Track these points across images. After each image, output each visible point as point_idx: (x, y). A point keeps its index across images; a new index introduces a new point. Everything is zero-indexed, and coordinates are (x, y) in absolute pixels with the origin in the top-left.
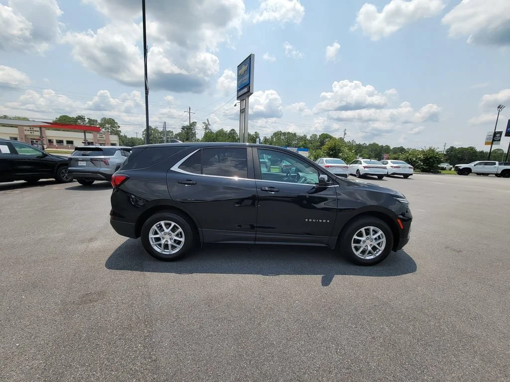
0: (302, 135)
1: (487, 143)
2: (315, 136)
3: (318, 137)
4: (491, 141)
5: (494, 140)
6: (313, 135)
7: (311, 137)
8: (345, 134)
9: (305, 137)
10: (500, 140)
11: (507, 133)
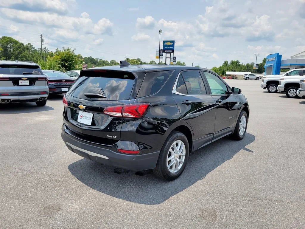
1: (157, 57)
5: (160, 55)
8: (42, 41)
10: (162, 56)
11: (164, 50)
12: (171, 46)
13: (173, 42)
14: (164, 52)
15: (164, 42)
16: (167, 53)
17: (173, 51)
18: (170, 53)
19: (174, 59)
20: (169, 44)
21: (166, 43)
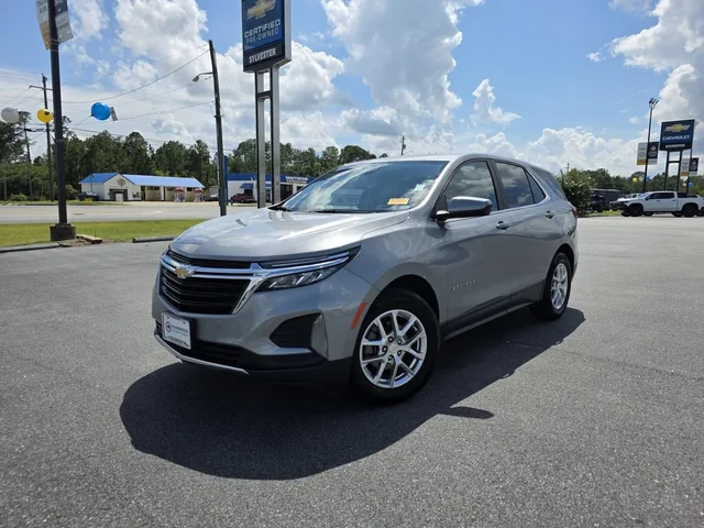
0: (305, 149)
1: (639, 162)
2: (333, 150)
3: (340, 153)
4: (645, 158)
5: (648, 157)
6: (328, 149)
7: (325, 154)
8: (404, 147)
9: (312, 152)
10: (656, 157)
11: (663, 145)
12: (683, 133)
13: (691, 123)
14: (663, 148)
15: (665, 125)
16: (669, 150)
17: (689, 145)
18: (681, 150)
19: (694, 163)
20: (679, 128)
21: (668, 129)
